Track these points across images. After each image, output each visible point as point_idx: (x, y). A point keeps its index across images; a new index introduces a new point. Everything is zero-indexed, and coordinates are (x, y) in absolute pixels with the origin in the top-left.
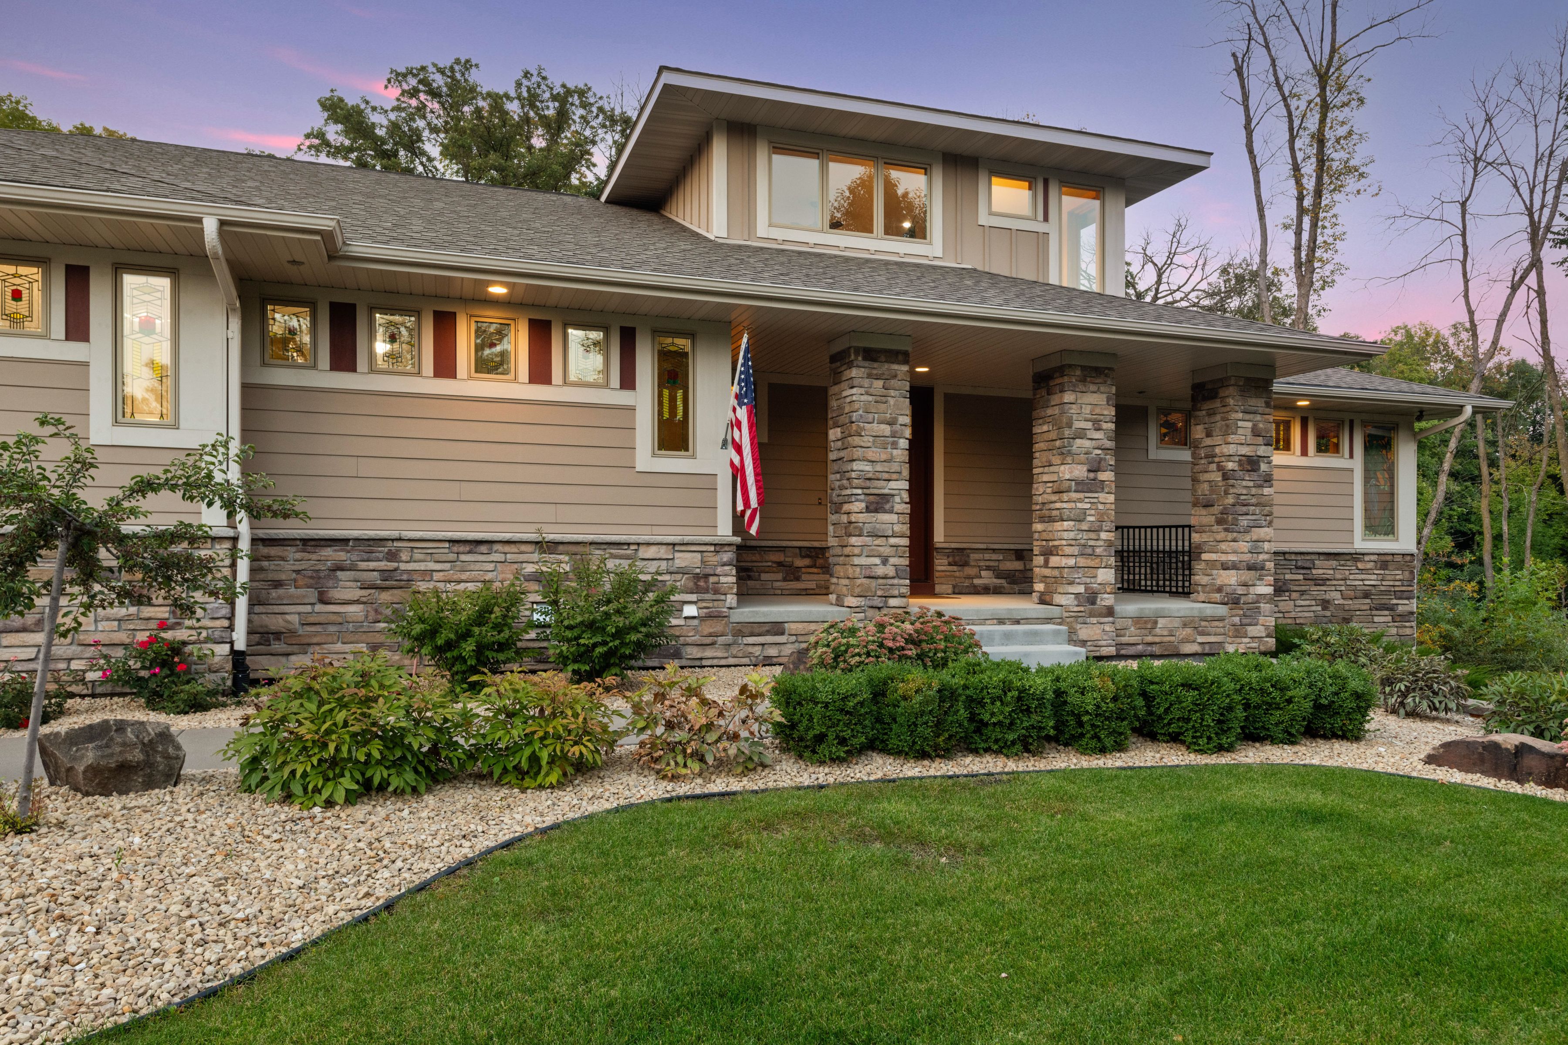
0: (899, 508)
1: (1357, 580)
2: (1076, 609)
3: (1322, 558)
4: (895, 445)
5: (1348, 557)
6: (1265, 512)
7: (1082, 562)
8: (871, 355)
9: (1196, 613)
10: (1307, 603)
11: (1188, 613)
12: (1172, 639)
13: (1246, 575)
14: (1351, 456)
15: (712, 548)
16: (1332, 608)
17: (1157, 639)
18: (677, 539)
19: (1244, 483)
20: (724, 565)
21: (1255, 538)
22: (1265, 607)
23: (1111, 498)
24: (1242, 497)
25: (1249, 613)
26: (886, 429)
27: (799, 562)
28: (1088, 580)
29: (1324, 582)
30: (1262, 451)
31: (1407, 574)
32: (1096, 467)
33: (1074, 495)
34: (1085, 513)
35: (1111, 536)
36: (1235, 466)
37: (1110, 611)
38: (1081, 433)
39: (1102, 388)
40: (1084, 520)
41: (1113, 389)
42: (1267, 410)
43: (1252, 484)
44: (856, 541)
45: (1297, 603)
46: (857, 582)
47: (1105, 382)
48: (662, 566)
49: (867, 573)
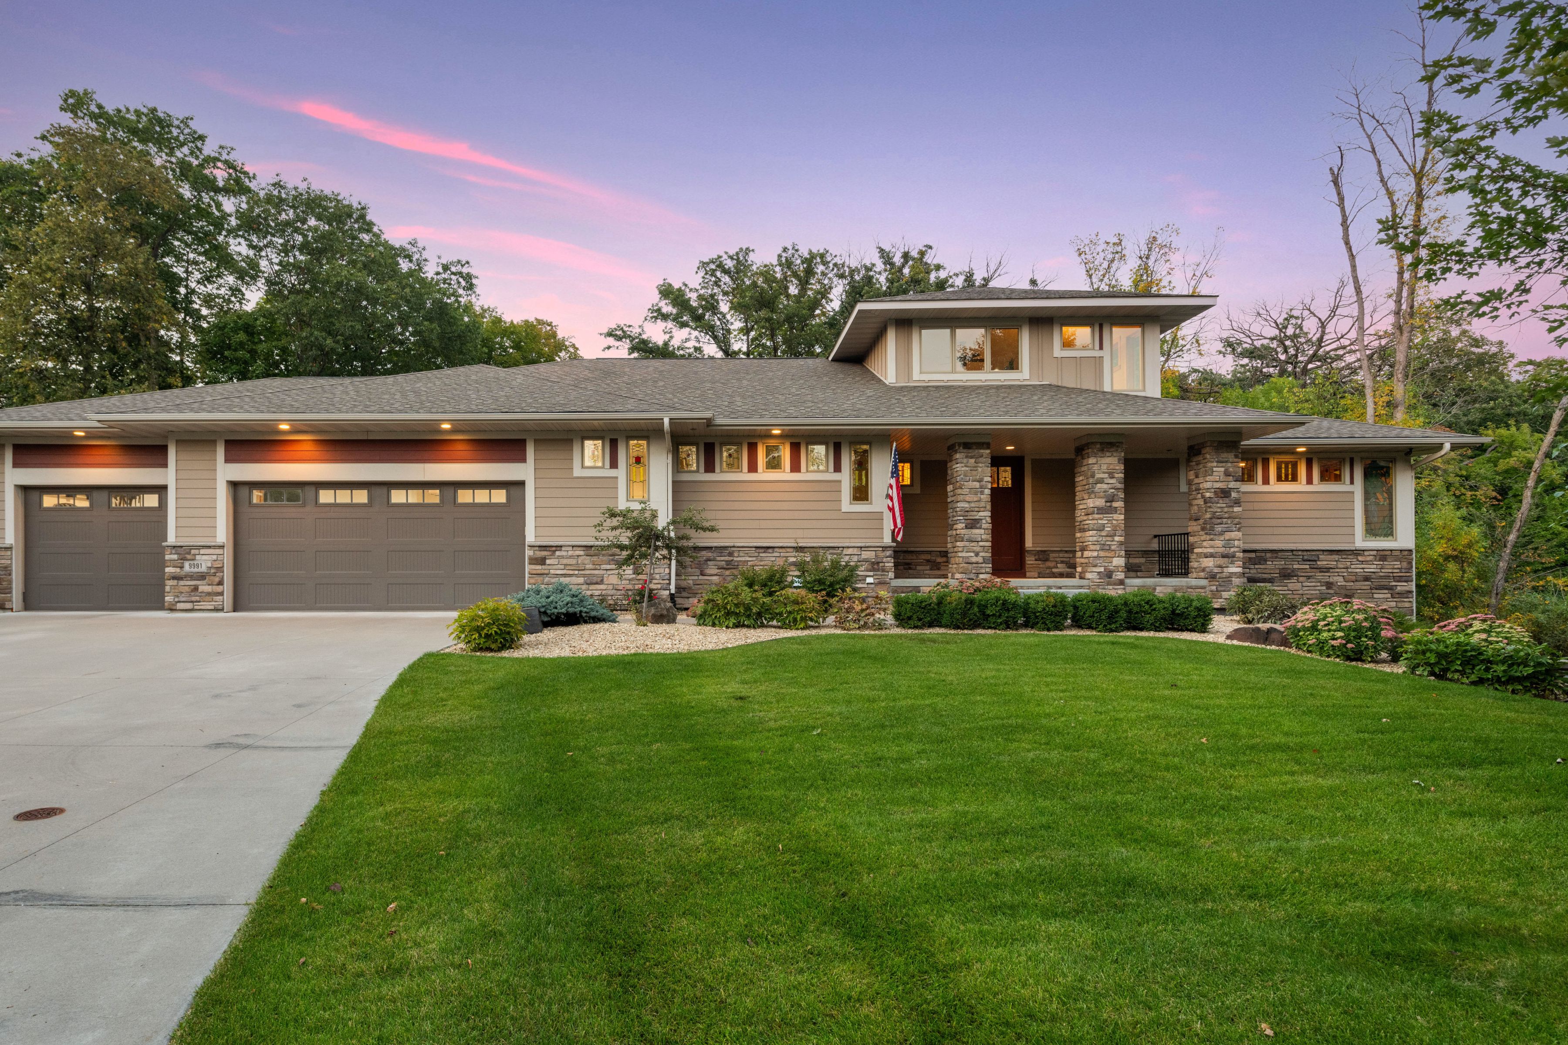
0: (985, 526)
1: (1357, 568)
2: (1098, 581)
3: (1326, 553)
4: (982, 493)
5: (1350, 553)
6: (1235, 523)
7: (1102, 554)
8: (967, 446)
9: (1184, 584)
10: (1313, 584)
11: (1178, 584)
13: (1220, 561)
14: (1352, 482)
15: (881, 549)
16: (1334, 588)
18: (863, 545)
19: (1219, 505)
20: (887, 557)
21: (1227, 538)
22: (1236, 581)
23: (1122, 517)
24: (1218, 514)
25: (1223, 584)
26: (977, 485)
28: (1106, 565)
29: (1328, 570)
30: (1232, 485)
31: (1405, 564)
32: (1111, 499)
33: (1096, 516)
34: (1103, 526)
35: (1122, 539)
36: (1212, 495)
37: (1121, 582)
38: (1101, 481)
39: (1115, 454)
40: (1103, 530)
41: (1123, 454)
42: (1236, 460)
43: (1224, 505)
44: (959, 544)
45: (1304, 584)
46: (960, 566)
47: (1116, 451)
48: (856, 558)
49: (966, 561)
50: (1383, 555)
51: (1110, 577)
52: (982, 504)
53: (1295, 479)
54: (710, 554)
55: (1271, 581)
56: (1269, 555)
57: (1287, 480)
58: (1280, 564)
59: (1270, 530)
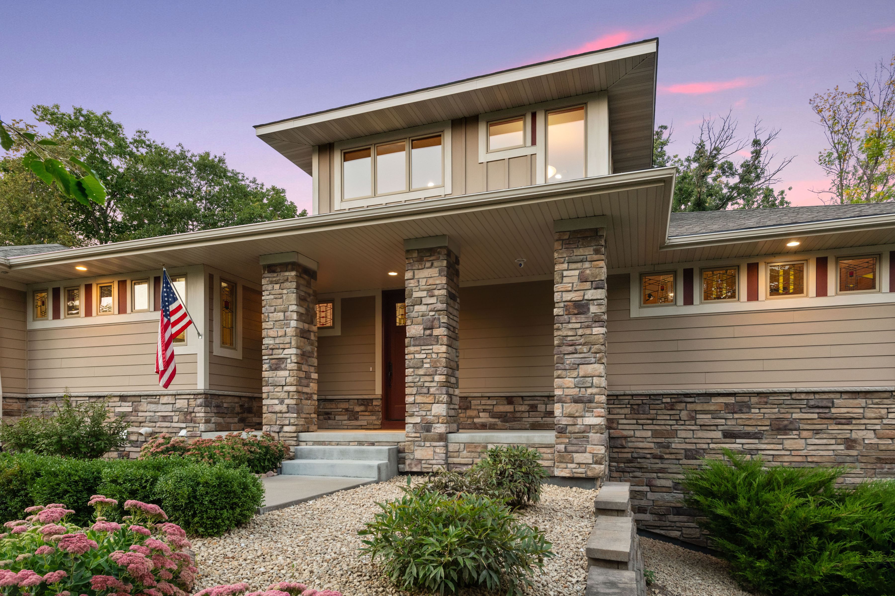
0: (290, 366)
2: (414, 435)
3: (844, 396)
4: (288, 326)
6: (593, 350)
7: (420, 399)
8: (271, 269)
10: (824, 441)
13: (572, 408)
14: (894, 290)
15: (192, 397)
16: (860, 448)
19: (570, 326)
20: (198, 406)
21: (582, 374)
22: (594, 437)
23: (444, 348)
24: (569, 338)
25: (574, 441)
26: (281, 316)
27: (358, 409)
28: (424, 413)
29: (849, 421)
30: (590, 295)
32: (431, 325)
33: (415, 348)
34: (422, 361)
35: (443, 378)
37: (442, 438)
38: (420, 302)
39: (436, 264)
40: (421, 367)
41: (445, 263)
42: (595, 257)
43: (578, 326)
44: (265, 389)
45: (809, 441)
46: (264, 416)
47: (438, 259)
48: (170, 408)
49: (270, 410)
51: (428, 430)
52: (287, 340)
53: (799, 290)
54: (54, 405)
55: (757, 436)
56: (754, 400)
57: (786, 291)
58: (772, 412)
59: (758, 365)
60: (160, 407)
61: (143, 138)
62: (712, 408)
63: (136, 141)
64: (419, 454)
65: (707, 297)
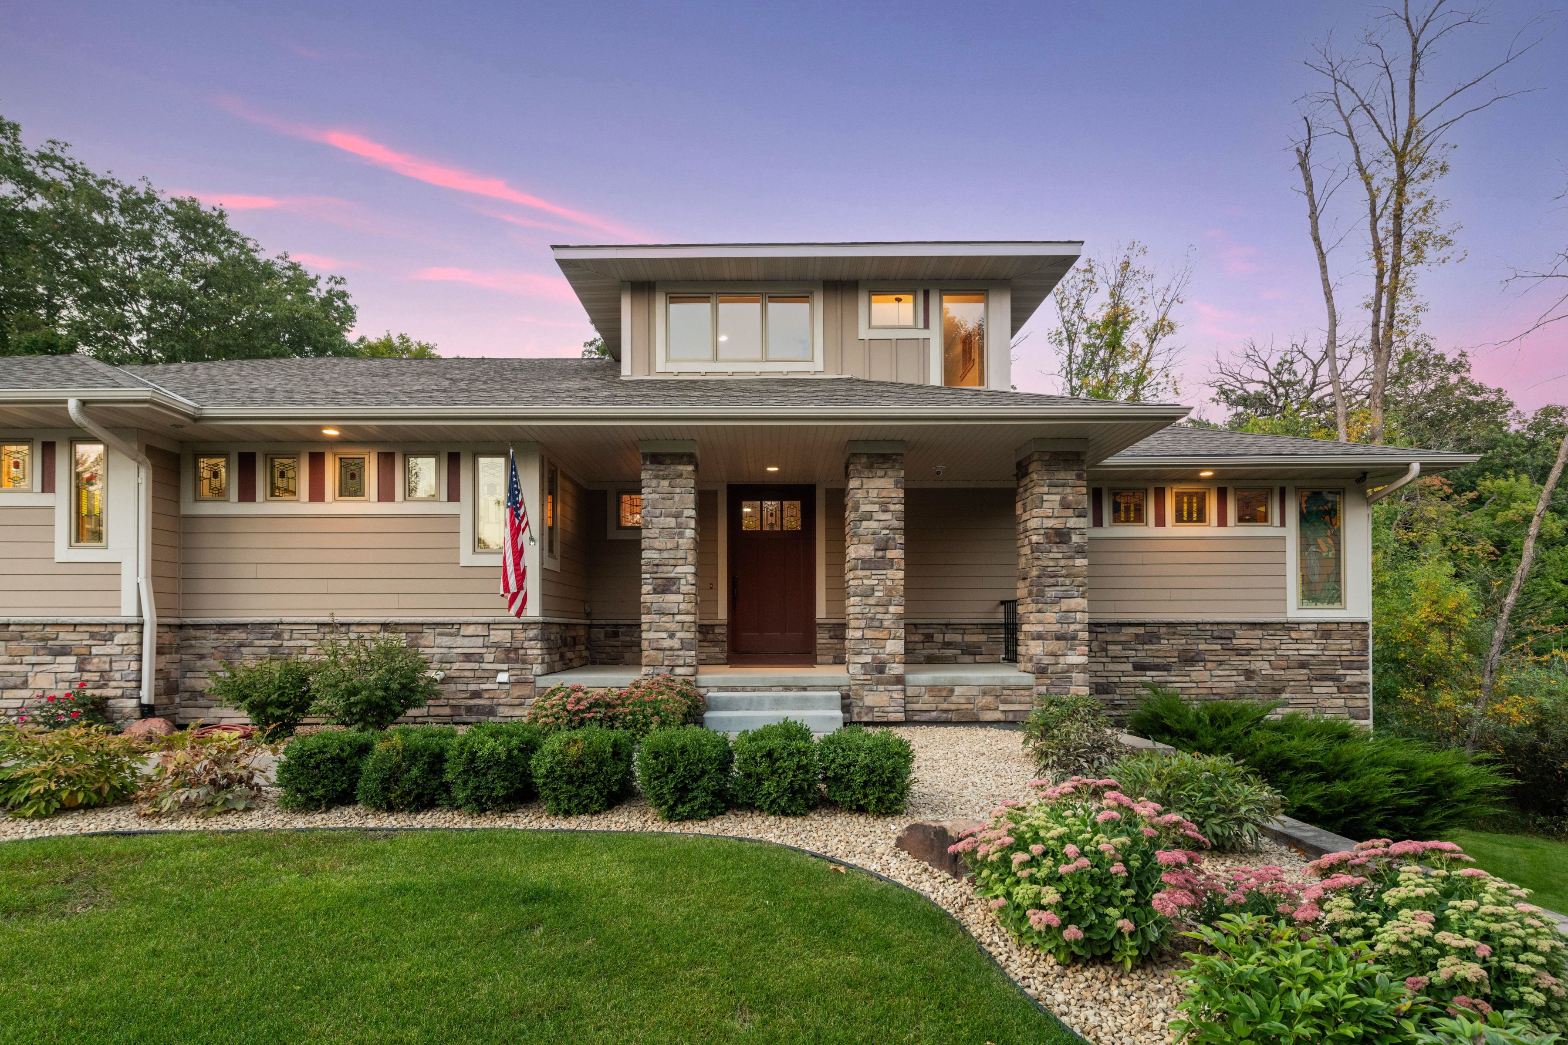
0: (684, 589)
1: (1290, 650)
2: (862, 677)
3: (1244, 627)
4: (681, 535)
5: (1279, 627)
6: (1076, 583)
7: (869, 634)
8: (656, 459)
9: (998, 682)
10: (1227, 673)
11: (989, 682)
12: (971, 706)
13: (1053, 645)
14: (1283, 523)
15: (520, 627)
16: (1257, 678)
17: (953, 707)
18: (490, 620)
19: (1051, 555)
20: (530, 640)
21: (1064, 608)
22: (1077, 677)
23: (901, 574)
24: (1049, 569)
25: (1057, 682)
26: (672, 522)
28: (876, 651)
29: (1248, 652)
30: (1072, 523)
31: (1357, 644)
32: (883, 546)
33: (860, 573)
34: (872, 589)
35: (900, 610)
36: (1041, 539)
37: (899, 680)
38: (869, 516)
39: (890, 473)
40: (871, 595)
41: (902, 473)
42: (1079, 483)
43: (1060, 556)
44: (645, 618)
45: (1214, 673)
46: (645, 653)
47: (893, 467)
48: (479, 641)
49: (654, 645)
50: (1325, 630)
51: (882, 672)
52: (681, 554)
53: (1201, 518)
54: (244, 636)
55: (1166, 668)
56: (1163, 630)
57: (1190, 520)
58: (1179, 643)
59: (1165, 595)
60: (459, 641)
61: (58, 153)
62: (1123, 638)
63: (43, 156)
64: (870, 699)
65: (1116, 520)
